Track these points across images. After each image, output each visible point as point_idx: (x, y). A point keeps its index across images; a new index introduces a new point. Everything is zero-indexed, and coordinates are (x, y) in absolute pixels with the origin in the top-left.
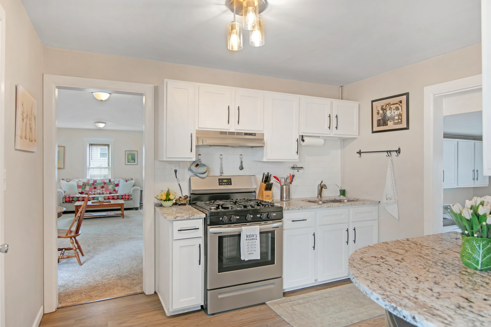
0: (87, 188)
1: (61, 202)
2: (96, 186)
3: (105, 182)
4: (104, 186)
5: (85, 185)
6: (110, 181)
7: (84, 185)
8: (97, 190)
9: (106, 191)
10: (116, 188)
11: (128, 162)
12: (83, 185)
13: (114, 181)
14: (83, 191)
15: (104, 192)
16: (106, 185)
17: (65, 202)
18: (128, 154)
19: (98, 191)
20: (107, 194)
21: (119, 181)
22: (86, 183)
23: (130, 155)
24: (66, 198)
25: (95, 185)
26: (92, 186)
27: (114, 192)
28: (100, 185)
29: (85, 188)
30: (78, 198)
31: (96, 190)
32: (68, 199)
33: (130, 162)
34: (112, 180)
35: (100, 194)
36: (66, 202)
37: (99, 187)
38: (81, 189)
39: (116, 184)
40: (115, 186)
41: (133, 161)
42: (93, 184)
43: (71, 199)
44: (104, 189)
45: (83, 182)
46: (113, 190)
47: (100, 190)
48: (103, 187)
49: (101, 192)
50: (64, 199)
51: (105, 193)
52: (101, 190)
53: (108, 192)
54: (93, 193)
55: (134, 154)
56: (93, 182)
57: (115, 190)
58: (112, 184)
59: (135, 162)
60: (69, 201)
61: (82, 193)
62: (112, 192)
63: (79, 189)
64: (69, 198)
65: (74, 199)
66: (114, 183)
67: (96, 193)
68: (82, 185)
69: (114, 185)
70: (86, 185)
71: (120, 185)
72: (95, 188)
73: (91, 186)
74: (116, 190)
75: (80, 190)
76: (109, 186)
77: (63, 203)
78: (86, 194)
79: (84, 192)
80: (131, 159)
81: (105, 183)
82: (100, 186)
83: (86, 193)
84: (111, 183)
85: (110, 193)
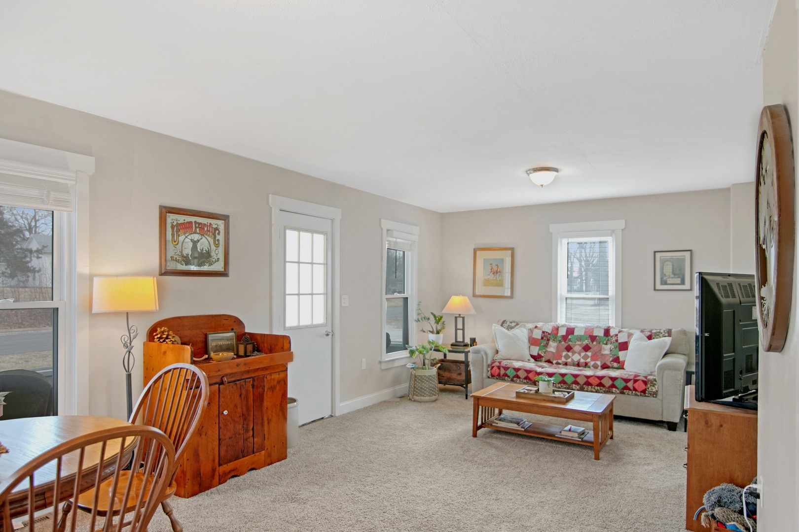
0: (552, 347)
1: (485, 375)
2: (570, 343)
3: (595, 334)
4: (591, 345)
5: (546, 337)
6: (607, 332)
7: (544, 338)
8: (574, 353)
9: (594, 358)
10: (621, 354)
11: (664, 283)
12: (542, 338)
13: (617, 335)
14: (540, 353)
15: (589, 360)
16: (595, 343)
17: (490, 376)
18: (663, 262)
19: (576, 357)
20: (595, 367)
21: (630, 335)
22: (549, 334)
23: (670, 263)
24: (493, 367)
25: (570, 340)
26: (563, 343)
27: (615, 365)
28: (579, 343)
29: (547, 345)
30: (517, 370)
31: (570, 354)
32: (497, 371)
33: (668, 282)
34: (612, 332)
35: (578, 365)
36: (493, 376)
37: (577, 348)
38: (538, 348)
39: (620, 344)
40: (618, 349)
41: (678, 281)
42: (565, 338)
43: (502, 372)
44: (589, 354)
45: (543, 332)
46: (611, 359)
47: (580, 354)
48: (587, 348)
49: (582, 361)
50: (489, 369)
51: (592, 363)
52: (583, 354)
53: (599, 363)
54: (563, 359)
55: (683, 260)
56: (564, 334)
57: (617, 360)
58: (611, 343)
59: (683, 283)
60: (499, 375)
61: (537, 358)
62: (608, 364)
63: (532, 347)
64: (499, 368)
65: (508, 372)
66: (617, 341)
67: (569, 360)
68: (540, 338)
69: (617, 344)
70: (548, 340)
71: (630, 347)
72: (569, 348)
73: (560, 342)
74: (621, 359)
75: (535, 351)
76: (604, 346)
77: (489, 377)
78: (546, 362)
79: (542, 355)
80: (672, 276)
81: (593, 338)
82: (579, 345)
83: (547, 358)
84: (609, 337)
85: (605, 367)
